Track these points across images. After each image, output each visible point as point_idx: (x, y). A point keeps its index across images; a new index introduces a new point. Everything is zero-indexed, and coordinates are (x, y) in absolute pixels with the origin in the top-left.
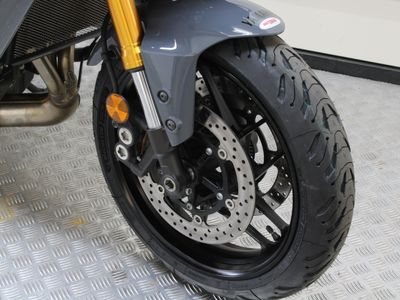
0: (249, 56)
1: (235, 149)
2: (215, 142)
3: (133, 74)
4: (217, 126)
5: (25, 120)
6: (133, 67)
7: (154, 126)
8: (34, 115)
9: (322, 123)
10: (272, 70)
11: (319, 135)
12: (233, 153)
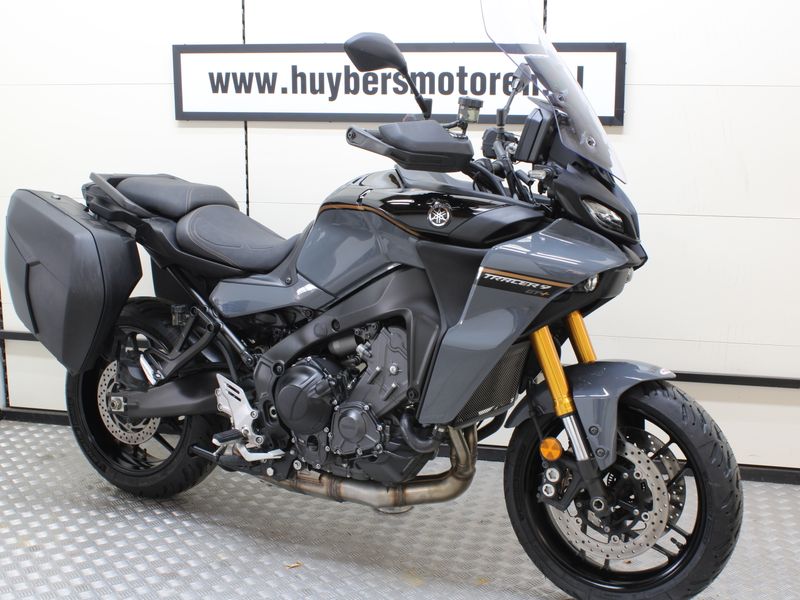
0: (656, 394)
1: (649, 468)
2: (630, 466)
3: (564, 419)
4: (632, 453)
5: (428, 496)
6: (565, 412)
7: (583, 458)
8: (436, 491)
9: (716, 436)
10: (674, 403)
11: (716, 445)
12: (647, 472)
